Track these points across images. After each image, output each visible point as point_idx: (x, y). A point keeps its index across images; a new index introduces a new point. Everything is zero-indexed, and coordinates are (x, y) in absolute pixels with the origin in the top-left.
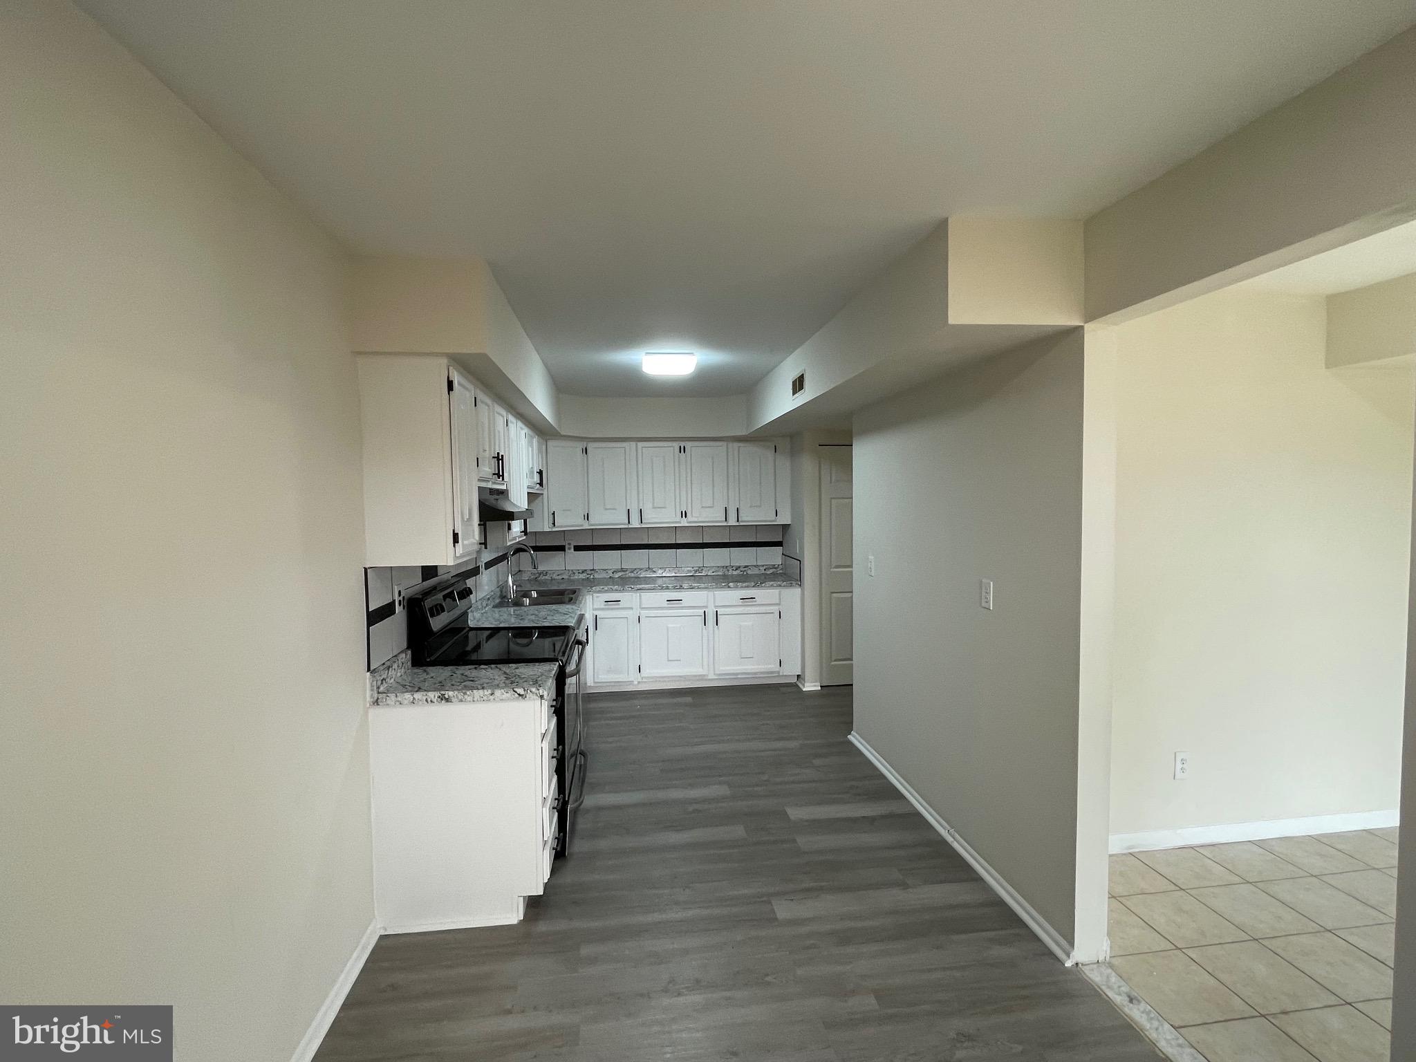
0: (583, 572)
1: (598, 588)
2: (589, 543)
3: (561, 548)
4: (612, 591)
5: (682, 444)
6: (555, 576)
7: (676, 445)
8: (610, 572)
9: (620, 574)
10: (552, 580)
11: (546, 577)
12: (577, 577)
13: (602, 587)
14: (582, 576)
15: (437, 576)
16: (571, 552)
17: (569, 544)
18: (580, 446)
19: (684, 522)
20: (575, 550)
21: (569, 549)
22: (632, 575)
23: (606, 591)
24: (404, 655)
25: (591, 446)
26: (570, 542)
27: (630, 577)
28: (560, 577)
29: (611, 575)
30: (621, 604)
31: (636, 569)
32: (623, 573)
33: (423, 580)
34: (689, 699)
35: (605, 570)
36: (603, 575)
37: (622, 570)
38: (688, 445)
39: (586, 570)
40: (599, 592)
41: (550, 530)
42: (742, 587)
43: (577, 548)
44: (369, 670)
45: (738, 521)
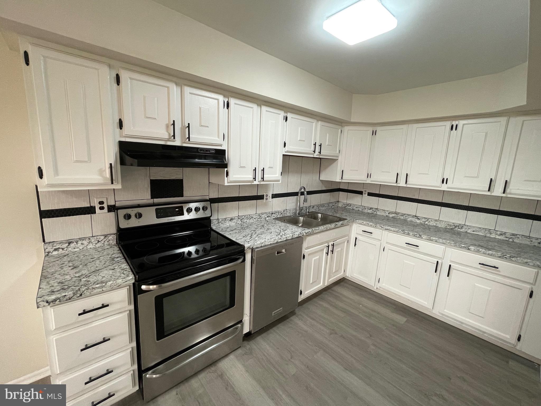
0: (370, 209)
1: (360, 221)
2: (377, 192)
3: (361, 193)
4: (368, 225)
5: (454, 123)
6: (354, 208)
7: (448, 124)
8: (387, 213)
9: (393, 215)
10: (353, 209)
11: (350, 208)
12: (366, 211)
13: (362, 221)
14: (370, 211)
15: (182, 196)
16: (365, 196)
17: (365, 191)
18: (370, 129)
19: (444, 187)
20: (368, 195)
21: (365, 194)
22: (402, 218)
23: (364, 225)
24: (103, 237)
25: (379, 129)
26: (366, 190)
27: (399, 219)
28: (357, 209)
29: (387, 214)
30: (373, 236)
31: (405, 214)
32: (395, 215)
33: (153, 197)
34: (401, 319)
35: (384, 210)
36: (383, 214)
37: (395, 213)
38: (461, 123)
39: (372, 208)
40: (360, 224)
41: (340, 181)
42: (484, 253)
43: (370, 194)
44: (44, 241)
45: (504, 193)
